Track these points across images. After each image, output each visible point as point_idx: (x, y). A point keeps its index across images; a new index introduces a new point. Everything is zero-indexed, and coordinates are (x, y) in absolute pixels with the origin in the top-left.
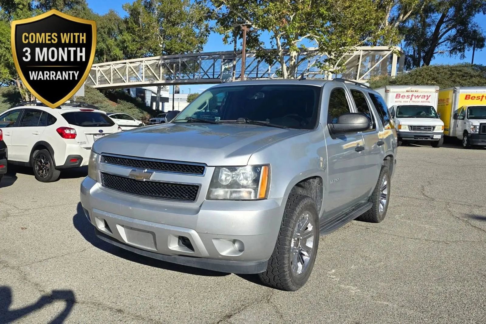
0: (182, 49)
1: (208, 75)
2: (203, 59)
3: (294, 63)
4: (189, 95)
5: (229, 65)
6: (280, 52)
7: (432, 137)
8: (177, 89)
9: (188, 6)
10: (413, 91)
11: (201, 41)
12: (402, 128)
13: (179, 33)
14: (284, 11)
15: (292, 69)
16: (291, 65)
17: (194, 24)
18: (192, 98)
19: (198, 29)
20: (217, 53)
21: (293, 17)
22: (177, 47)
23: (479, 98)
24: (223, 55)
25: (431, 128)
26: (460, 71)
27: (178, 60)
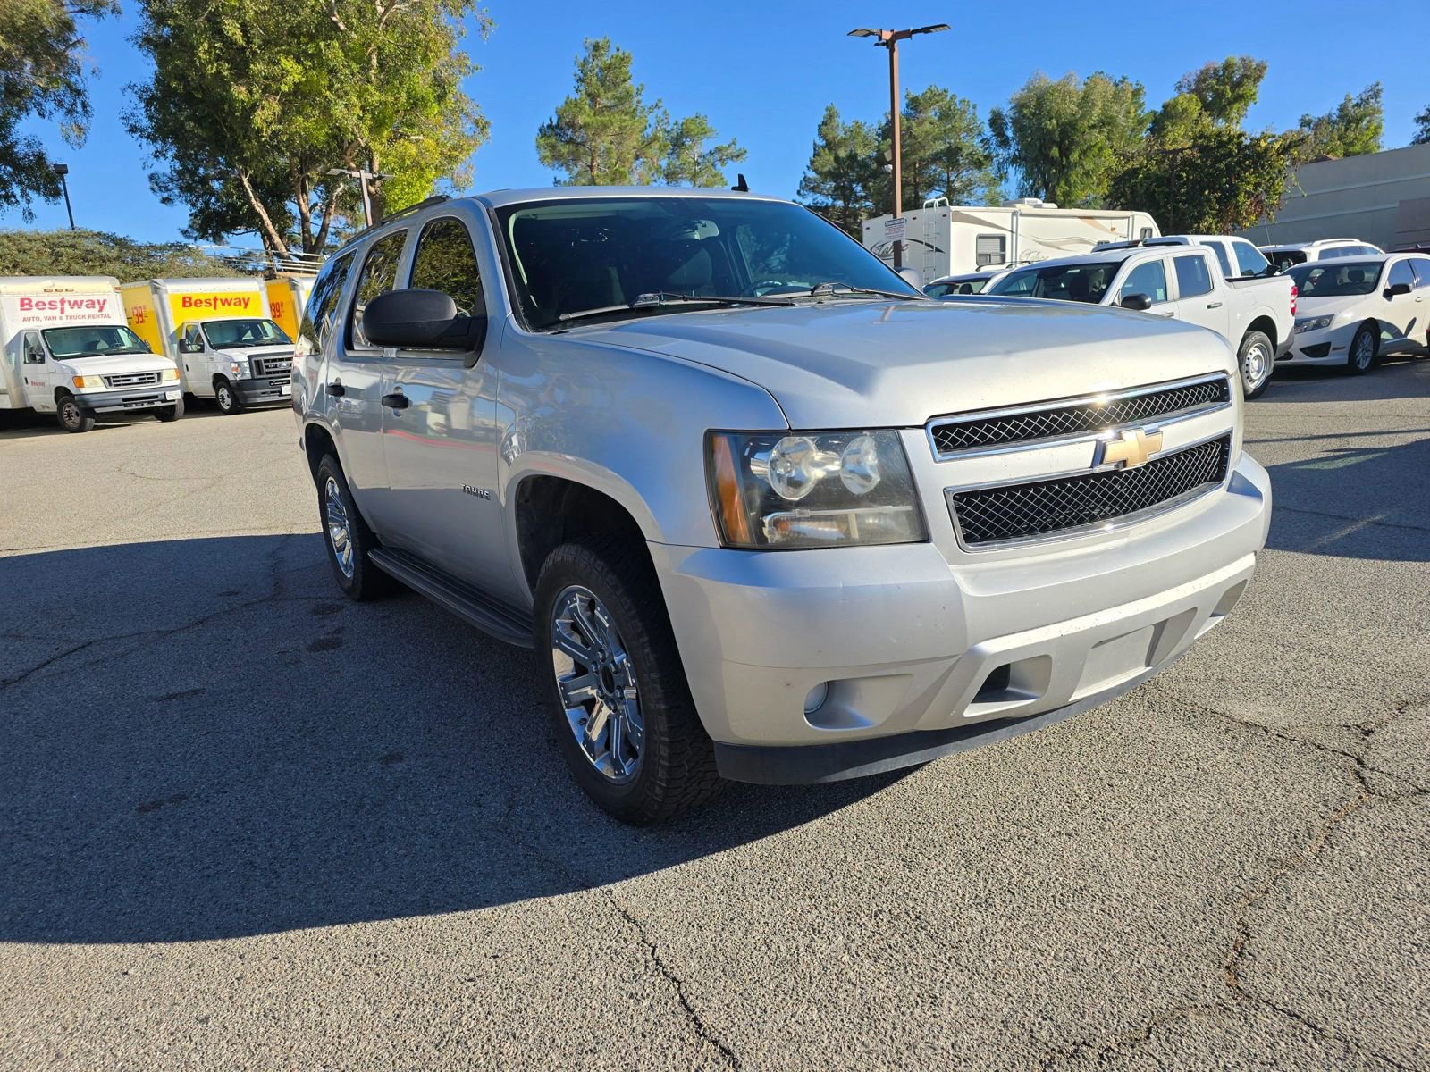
7: (162, 397)
10: (62, 291)
12: (86, 383)
23: (210, 304)
25: (153, 378)
26: (73, 246)
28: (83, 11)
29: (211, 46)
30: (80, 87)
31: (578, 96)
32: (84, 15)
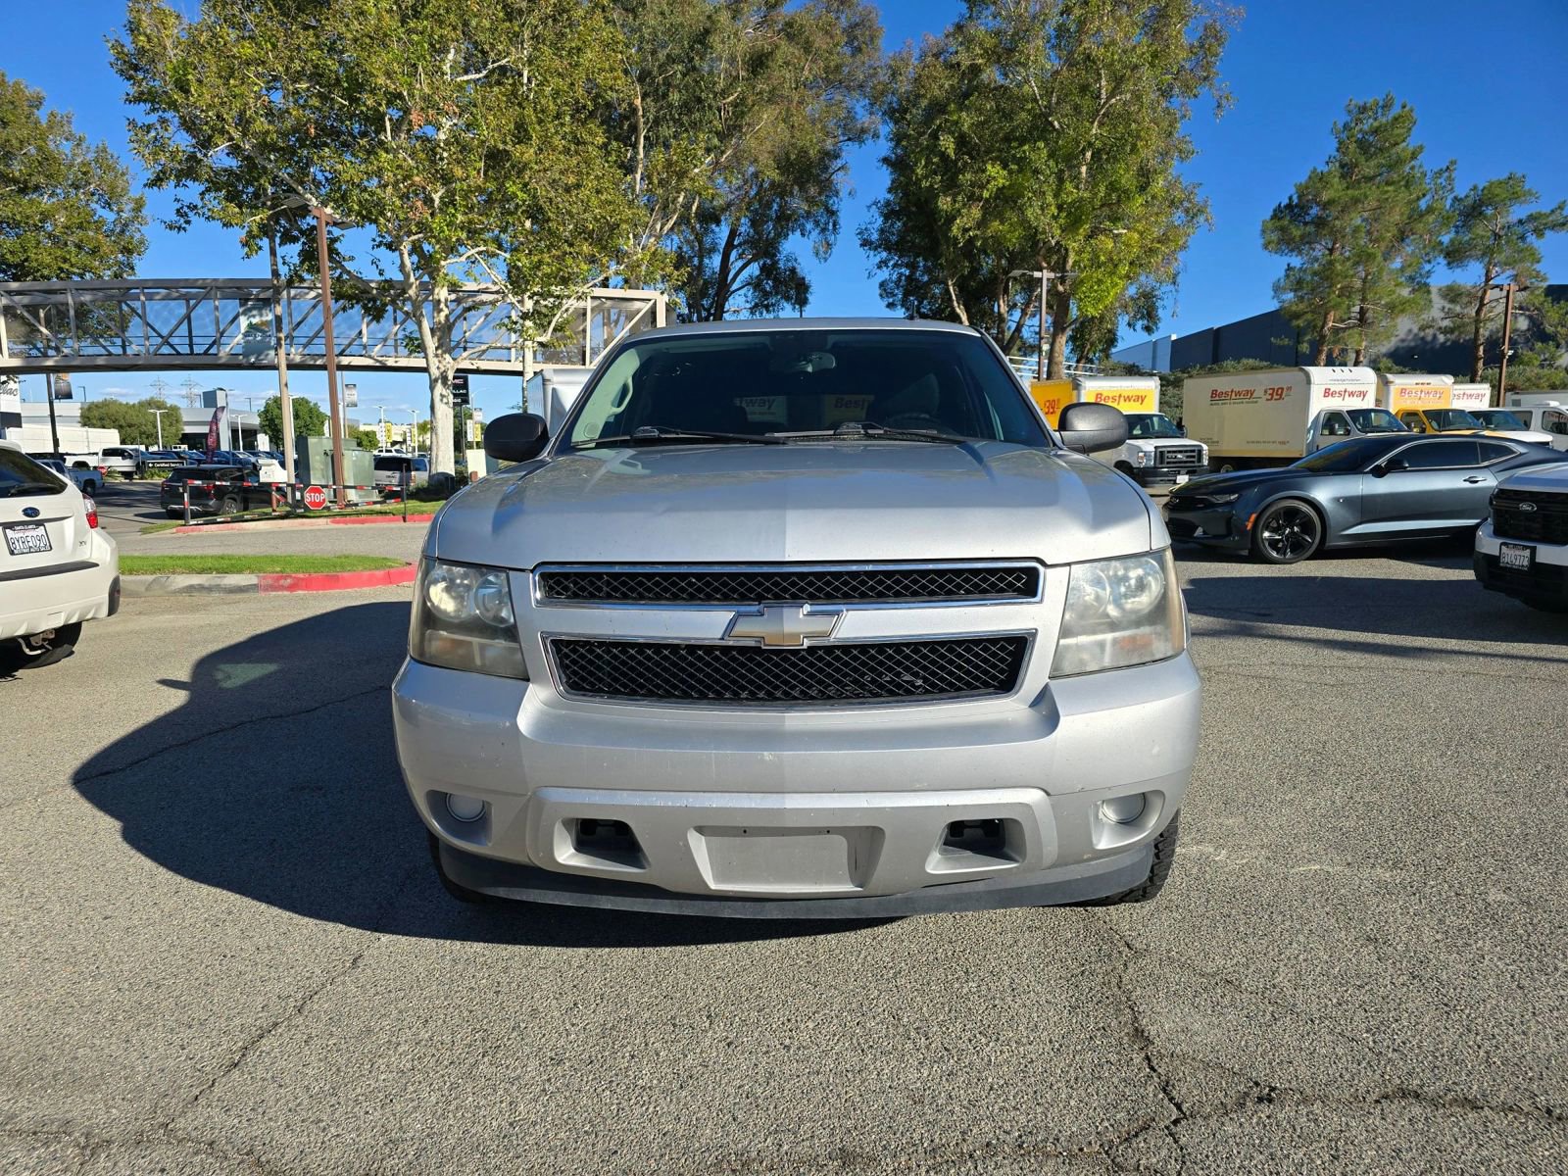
0: (66, 266)
1: (172, 346)
2: (151, 300)
3: (447, 317)
4: (86, 407)
5: (261, 315)
6: (411, 286)
8: (62, 385)
9: (67, 139)
11: (124, 247)
13: (45, 217)
14: (417, 179)
15: (443, 332)
16: (440, 323)
17: (93, 194)
18: (96, 413)
19: (112, 210)
20: (200, 283)
21: (441, 198)
22: (48, 260)
24: (217, 288)
27: (59, 298)
28: (849, 139)
29: (929, 162)
30: (835, 208)
31: (1326, 169)
32: (850, 143)
